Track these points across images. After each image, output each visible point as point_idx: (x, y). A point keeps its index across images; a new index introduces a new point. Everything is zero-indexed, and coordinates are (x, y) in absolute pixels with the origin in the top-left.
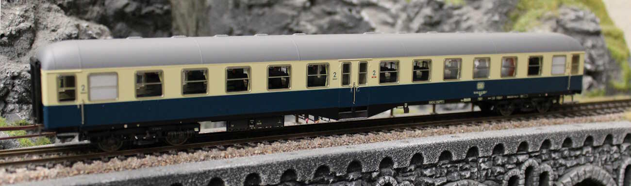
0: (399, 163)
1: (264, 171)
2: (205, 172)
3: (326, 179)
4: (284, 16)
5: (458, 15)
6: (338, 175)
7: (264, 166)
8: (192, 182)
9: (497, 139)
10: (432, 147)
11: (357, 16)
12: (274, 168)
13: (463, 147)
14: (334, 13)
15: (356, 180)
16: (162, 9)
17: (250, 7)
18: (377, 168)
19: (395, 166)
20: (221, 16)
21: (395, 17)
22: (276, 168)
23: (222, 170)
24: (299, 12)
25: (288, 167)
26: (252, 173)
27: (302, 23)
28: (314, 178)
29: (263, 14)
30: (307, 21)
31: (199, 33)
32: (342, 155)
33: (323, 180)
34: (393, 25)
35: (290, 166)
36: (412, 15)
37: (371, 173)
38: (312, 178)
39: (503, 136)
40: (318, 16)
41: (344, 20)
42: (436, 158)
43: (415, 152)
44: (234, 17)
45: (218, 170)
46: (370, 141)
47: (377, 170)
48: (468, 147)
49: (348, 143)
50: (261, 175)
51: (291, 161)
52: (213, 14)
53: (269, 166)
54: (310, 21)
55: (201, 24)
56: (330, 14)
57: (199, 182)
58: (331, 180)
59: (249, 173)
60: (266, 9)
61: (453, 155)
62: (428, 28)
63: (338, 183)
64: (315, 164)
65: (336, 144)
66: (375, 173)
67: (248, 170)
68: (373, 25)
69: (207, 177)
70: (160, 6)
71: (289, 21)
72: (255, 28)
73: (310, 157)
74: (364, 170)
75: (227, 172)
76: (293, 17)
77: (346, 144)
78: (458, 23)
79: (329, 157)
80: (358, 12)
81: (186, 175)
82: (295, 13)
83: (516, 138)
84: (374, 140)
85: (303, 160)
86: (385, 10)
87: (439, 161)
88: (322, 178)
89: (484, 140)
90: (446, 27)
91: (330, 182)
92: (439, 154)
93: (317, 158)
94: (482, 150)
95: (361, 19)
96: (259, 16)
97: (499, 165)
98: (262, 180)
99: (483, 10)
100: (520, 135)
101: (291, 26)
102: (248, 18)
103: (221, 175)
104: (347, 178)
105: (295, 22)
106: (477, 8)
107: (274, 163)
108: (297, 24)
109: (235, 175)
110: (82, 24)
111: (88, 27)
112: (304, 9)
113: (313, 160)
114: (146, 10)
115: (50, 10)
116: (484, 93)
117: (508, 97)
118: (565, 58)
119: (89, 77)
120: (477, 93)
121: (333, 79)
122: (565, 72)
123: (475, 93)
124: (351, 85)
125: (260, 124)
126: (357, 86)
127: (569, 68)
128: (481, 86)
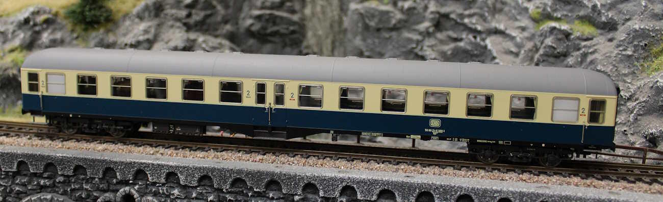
0: (325, 192)
1: (181, 171)
2: (131, 163)
3: (245, 192)
4: (410, 40)
5: (585, 46)
6: (255, 190)
7: (181, 167)
8: (121, 168)
9: (461, 188)
10: (366, 182)
11: (482, 43)
12: (190, 171)
13: (410, 190)
14: (461, 40)
15: (276, 199)
16: (287, 29)
17: (378, 30)
18: (299, 192)
19: (321, 194)
20: (355, 37)
21: (520, 46)
22: (193, 171)
23: (144, 163)
24: (424, 37)
25: (204, 172)
26: (171, 171)
27: (425, 48)
28: (230, 188)
29: (390, 37)
30: (429, 46)
31: (336, 53)
32: (259, 172)
33: (242, 191)
34: (517, 55)
36: (539, 44)
37: (293, 195)
38: (228, 188)
39: (471, 187)
40: (442, 42)
41: (469, 48)
42: (373, 195)
43: (344, 184)
44: (364, 40)
45: (142, 163)
46: (317, 165)
47: (299, 194)
48: (417, 191)
49: (291, 163)
50: (179, 175)
51: (206, 167)
52: (349, 36)
53: (186, 169)
54: (431, 47)
55: (337, 44)
56: (456, 40)
57: (126, 170)
58: (250, 194)
59: (168, 171)
60: (394, 34)
61: (397, 195)
62: (552, 60)
63: (258, 198)
64: (230, 175)
65: (279, 162)
66: (297, 197)
67: (167, 168)
68: (495, 54)
69: (133, 168)
70: (285, 26)
71: (414, 46)
72: (383, 51)
73: (224, 168)
74: (284, 191)
75: (149, 167)
76: (418, 42)
77: (289, 164)
80: (483, 40)
81: (116, 162)
82: (419, 37)
83: (491, 192)
84: (322, 165)
85: (218, 169)
86: (513, 38)
87: (378, 199)
88: (241, 190)
89: (441, 186)
90: (570, 60)
91: (250, 196)
92: (377, 191)
93: (232, 170)
94: (438, 198)
95: (486, 47)
96: (387, 39)
98: (181, 180)
99: (615, 42)
100: (499, 189)
101: (416, 51)
102: (377, 41)
103: (144, 167)
104: (267, 195)
105: (419, 47)
106: (611, 40)
107: (191, 166)
108: (422, 49)
109: (156, 171)
110: (201, 39)
111: (204, 41)
112: (427, 34)
113: (228, 171)
114: (271, 29)
115: (172, 26)
116: (441, 131)
117: (478, 141)
118: (577, 102)
119: (47, 75)
120: (430, 130)
121: (247, 97)
122: (578, 119)
123: (426, 130)
124: (266, 106)
125: (180, 129)
126: (274, 106)
127: (585, 115)
128: (435, 123)
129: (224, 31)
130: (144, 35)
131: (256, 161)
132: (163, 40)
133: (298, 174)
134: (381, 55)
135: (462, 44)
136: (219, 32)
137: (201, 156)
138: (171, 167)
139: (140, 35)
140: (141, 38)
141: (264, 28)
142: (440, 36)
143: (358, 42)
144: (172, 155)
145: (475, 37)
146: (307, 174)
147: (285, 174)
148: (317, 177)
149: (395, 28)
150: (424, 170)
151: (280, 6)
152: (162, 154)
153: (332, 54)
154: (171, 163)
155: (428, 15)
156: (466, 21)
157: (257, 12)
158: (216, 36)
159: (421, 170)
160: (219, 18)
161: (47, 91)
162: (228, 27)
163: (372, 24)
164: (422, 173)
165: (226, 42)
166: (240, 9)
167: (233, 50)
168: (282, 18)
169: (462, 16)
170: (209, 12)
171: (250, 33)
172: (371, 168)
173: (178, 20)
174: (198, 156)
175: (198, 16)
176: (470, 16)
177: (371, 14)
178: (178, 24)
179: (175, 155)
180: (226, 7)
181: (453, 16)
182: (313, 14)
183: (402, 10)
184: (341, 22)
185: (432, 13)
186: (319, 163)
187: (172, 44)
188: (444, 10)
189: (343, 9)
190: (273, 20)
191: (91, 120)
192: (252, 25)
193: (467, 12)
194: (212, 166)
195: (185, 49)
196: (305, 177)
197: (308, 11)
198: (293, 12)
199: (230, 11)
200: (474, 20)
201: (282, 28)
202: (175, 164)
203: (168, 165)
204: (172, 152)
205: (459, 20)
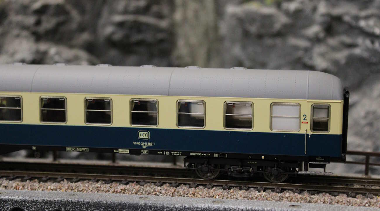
1: (28, 207)
4: (296, 48)
7: (28, 202)
12: (39, 206)
16: (154, 37)
17: (260, 37)
22: (42, 206)
24: (313, 44)
25: (55, 207)
26: (15, 207)
30: (319, 55)
32: (120, 204)
35: (57, 206)
40: (334, 49)
41: (366, 55)
44: (244, 48)
46: (189, 195)
49: (158, 193)
53: (34, 203)
54: (323, 55)
55: (213, 53)
56: (350, 46)
59: (12, 207)
60: (278, 41)
65: (143, 193)
67: (11, 204)
70: (151, 34)
71: (302, 54)
73: (80, 200)
76: (307, 50)
77: (156, 194)
79: (103, 204)
82: (308, 44)
84: (194, 195)
85: (72, 203)
93: (88, 203)
96: (271, 47)
102: (259, 49)
105: (308, 56)
107: (40, 200)
108: (311, 58)
110: (53, 50)
111: (57, 53)
112: (316, 40)
113: (84, 204)
114: (136, 37)
115: (18, 36)
116: (150, 144)
117: (192, 154)
120: (139, 144)
128: (144, 136)
129: (81, 41)
131: (117, 192)
132: (7, 52)
133: (166, 206)
134: (263, 66)
135: (357, 51)
136: (74, 42)
137: (52, 188)
138: (16, 201)
141: (127, 37)
142: (332, 41)
143: (237, 51)
144: (17, 188)
145: (373, 42)
146: (177, 206)
147: (150, 207)
149: (280, 34)
150: (312, 198)
151: (145, 10)
152: (6, 187)
153: (207, 64)
154: (16, 198)
155: (318, 17)
156: (362, 23)
157: (118, 18)
158: (71, 47)
159: (309, 199)
160: (74, 26)
162: (85, 37)
163: (253, 29)
164: (310, 202)
165: (83, 54)
166: (98, 15)
168: (148, 26)
169: (357, 18)
170: (61, 18)
171: (111, 43)
172: (250, 196)
173: (24, 28)
174: (49, 187)
175: (49, 23)
176: (367, 18)
177: (251, 18)
178: (25, 33)
179: (21, 187)
180: (82, 11)
181: (347, 18)
182: (185, 19)
183: (287, 13)
184: (216, 28)
185: (323, 15)
186: (191, 193)
187: (19, 56)
188: (337, 11)
189: (219, 13)
190: (137, 27)
192: (113, 33)
193: (363, 13)
194: (65, 199)
195: (34, 62)
196: (174, 209)
197: (178, 16)
198: (160, 16)
199: (87, 17)
200: (371, 22)
201: (149, 37)
202: (21, 198)
203: (12, 200)
204: (18, 184)
205: (354, 23)
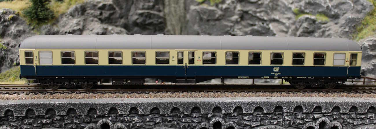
0: (226, 111)
1: (139, 107)
2: (107, 104)
3: (178, 115)
4: (227, 26)
5: (324, 27)
6: (185, 113)
7: (140, 104)
8: (100, 108)
9: (297, 102)
10: (248, 104)
11: (267, 27)
12: (145, 106)
13: (271, 106)
14: (255, 25)
15: (197, 117)
16: (157, 21)
17: (208, 21)
18: (211, 112)
19: (223, 112)
20: (194, 25)
21: (288, 28)
22: (147, 106)
23: (116, 103)
24: (235, 24)
25: (154, 106)
26: (133, 107)
27: (235, 30)
28: (170, 113)
29: (215, 25)
30: (238, 29)
31: (182, 34)
32: (188, 103)
33: (177, 115)
34: (286, 32)
36: (298, 27)
37: (207, 114)
38: (169, 113)
39: (302, 101)
40: (245, 27)
41: (260, 29)
42: (251, 110)
43: (236, 106)
44: (199, 26)
45: (114, 104)
47: (211, 113)
48: (275, 106)
49: (201, 97)
50: (138, 109)
51: (155, 103)
52: (190, 24)
53: (143, 105)
54: (239, 29)
55: (183, 29)
56: (252, 25)
57: (104, 109)
58: (182, 116)
59: (131, 107)
60: (217, 22)
61: (264, 109)
62: (306, 34)
63: (186, 118)
64: (171, 106)
65: (193, 97)
66: (209, 115)
68: (275, 32)
69: (108, 107)
70: (156, 19)
71: (229, 29)
72: (211, 32)
73: (167, 102)
74: (202, 113)
75: (119, 105)
76: (231, 27)
77: (200, 97)
78: (324, 32)
79: (179, 103)
80: (268, 25)
81: (97, 104)
82: (232, 24)
83: (311, 103)
84: (218, 96)
85: (163, 103)
86: (283, 24)
87: (254, 112)
88: (176, 114)
89: (287, 102)
90: (316, 34)
91: (181, 117)
92: (254, 108)
93: (171, 103)
94: (285, 109)
95: (269, 29)
96: (213, 25)
97: (299, 119)
98: (139, 111)
99: (339, 25)
100: (315, 101)
101: (230, 32)
102: (207, 27)
103: (116, 106)
104: (192, 116)
105: (232, 30)
106: (336, 24)
107: (146, 103)
108: (233, 31)
109: (124, 107)
110: (110, 28)
111: (112, 29)
112: (237, 22)
113: (169, 104)
114: (148, 21)
115: (92, 21)
116: (279, 74)
117: (298, 77)
118: (344, 55)
119: (39, 52)
120: (274, 73)
121: (172, 60)
122: (345, 64)
123: (272, 73)
124: (184, 64)
125: (130, 82)
126: (188, 65)
127: (348, 61)
128: (276, 69)
129: (121, 23)
130: (77, 26)
131: (180, 97)
132: (88, 29)
133: (210, 102)
134: (210, 34)
135: (256, 27)
136: (118, 24)
137: (146, 97)
138: (133, 104)
139: (75, 26)
140: (76, 28)
141: (144, 21)
142: (244, 23)
143: (196, 27)
144: (128, 97)
145: (263, 23)
146: (216, 102)
147: (203, 103)
148: (221, 103)
149: (218, 20)
150: (272, 95)
151: (153, 8)
152: (121, 97)
154: (133, 102)
155: (236, 11)
156: (258, 15)
157: (140, 12)
158: (117, 26)
159: (271, 95)
160: (118, 15)
161: (39, 63)
162: (123, 21)
163: (205, 17)
164: (271, 97)
165: (123, 29)
166: (129, 10)
167: (127, 34)
168: (154, 15)
169: (255, 12)
170: (112, 12)
171: (135, 24)
172: (245, 96)
173: (95, 16)
174: (145, 96)
175: (106, 14)
176: (260, 12)
177: (204, 12)
178: (96, 19)
179: (130, 97)
180: (121, 8)
181: (250, 12)
182: (170, 12)
183: (221, 9)
184: (185, 17)
185: (239, 11)
186: (216, 96)
187: (96, 31)
188: (246, 9)
189: (186, 9)
190: (149, 16)
191: (70, 80)
192: (137, 19)
193: (258, 10)
194: (159, 102)
197: (167, 10)
198: (160, 11)
199: (123, 11)
200: (262, 14)
201: (154, 21)
202: (136, 102)
203: (131, 104)
204: (128, 96)
205: (254, 15)
